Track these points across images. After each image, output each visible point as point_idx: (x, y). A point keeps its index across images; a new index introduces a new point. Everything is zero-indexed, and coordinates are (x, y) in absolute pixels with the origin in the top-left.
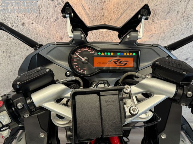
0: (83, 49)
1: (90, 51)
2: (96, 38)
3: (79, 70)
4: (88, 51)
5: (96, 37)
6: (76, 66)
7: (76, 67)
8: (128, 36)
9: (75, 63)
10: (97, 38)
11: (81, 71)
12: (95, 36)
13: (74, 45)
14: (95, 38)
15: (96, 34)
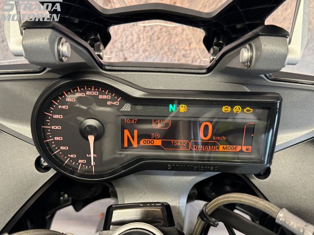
0: (81, 92)
1: (105, 97)
2: (153, 37)
3: (71, 158)
4: (100, 97)
5: (153, 34)
6: (62, 148)
7: (61, 151)
8: (245, 54)
9: (57, 138)
10: (156, 38)
11: (80, 161)
12: (150, 33)
13: (51, 75)
14: (151, 37)
15: (152, 29)
